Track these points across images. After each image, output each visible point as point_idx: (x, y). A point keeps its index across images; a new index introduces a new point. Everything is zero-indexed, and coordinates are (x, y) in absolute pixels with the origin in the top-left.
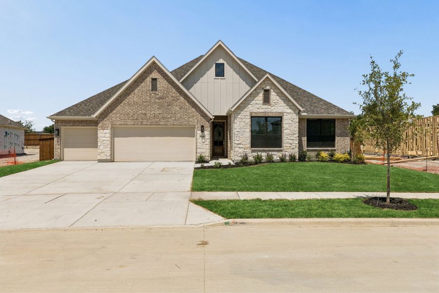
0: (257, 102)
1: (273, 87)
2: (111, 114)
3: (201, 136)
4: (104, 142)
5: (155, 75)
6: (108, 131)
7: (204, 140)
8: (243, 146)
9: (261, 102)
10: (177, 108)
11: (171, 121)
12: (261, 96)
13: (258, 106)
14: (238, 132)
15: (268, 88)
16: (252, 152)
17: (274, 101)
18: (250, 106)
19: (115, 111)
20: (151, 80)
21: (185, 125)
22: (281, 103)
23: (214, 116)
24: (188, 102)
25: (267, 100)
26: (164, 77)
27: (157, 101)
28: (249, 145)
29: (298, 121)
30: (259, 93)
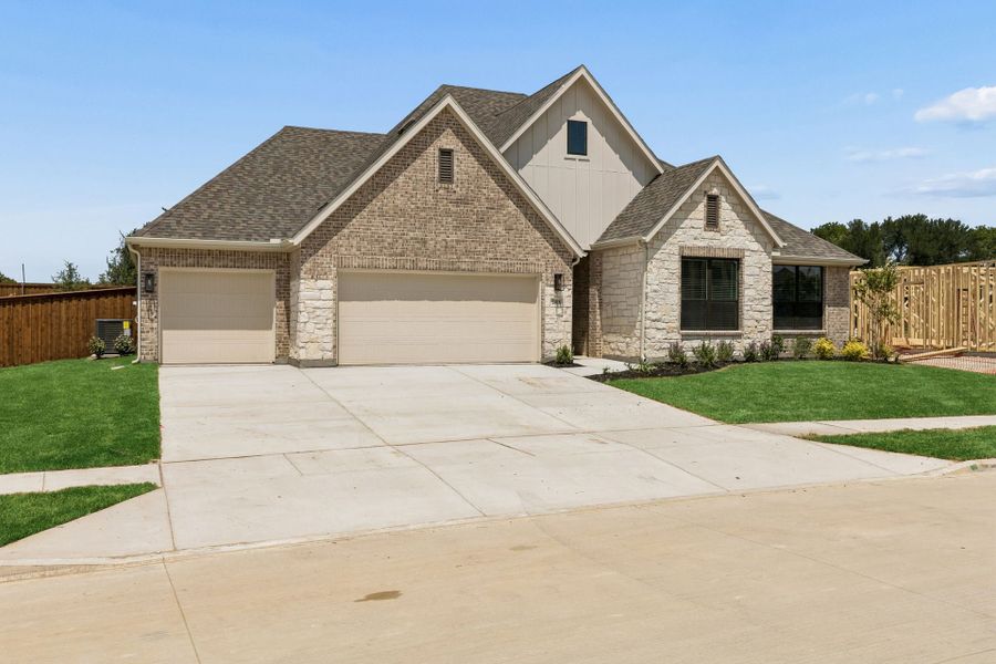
0: (694, 223)
1: (725, 191)
2: (335, 237)
3: (553, 300)
4: (318, 312)
5: (448, 140)
6: (329, 283)
7: (560, 311)
8: (664, 325)
9: (702, 223)
10: (500, 229)
11: (485, 262)
12: (701, 211)
13: (695, 232)
14: (655, 291)
15: (715, 191)
16: (682, 340)
17: (727, 223)
18: (679, 232)
19: (346, 231)
20: (437, 153)
21: (518, 271)
22: (741, 228)
23: (585, 251)
24: (526, 215)
25: (712, 221)
26: (468, 147)
27: (454, 209)
28: (677, 324)
29: (771, 270)
30: (698, 203)
